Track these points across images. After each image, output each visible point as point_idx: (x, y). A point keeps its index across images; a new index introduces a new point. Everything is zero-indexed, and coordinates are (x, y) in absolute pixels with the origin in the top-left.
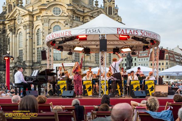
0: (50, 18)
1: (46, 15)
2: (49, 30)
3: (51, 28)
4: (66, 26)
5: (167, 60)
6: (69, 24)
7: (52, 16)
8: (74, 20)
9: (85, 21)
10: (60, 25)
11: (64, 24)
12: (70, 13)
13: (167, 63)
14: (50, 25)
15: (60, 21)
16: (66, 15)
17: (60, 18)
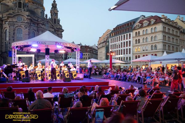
0: (15, 23)
1: (11, 21)
2: (14, 31)
3: (15, 30)
4: (26, 29)
5: (89, 52)
6: (28, 28)
7: (16, 22)
8: (31, 25)
9: (38, 26)
10: (22, 28)
11: (25, 28)
12: (29, 21)
13: (89, 54)
14: (14, 27)
15: (22, 26)
16: (26, 22)
17: (21, 23)
